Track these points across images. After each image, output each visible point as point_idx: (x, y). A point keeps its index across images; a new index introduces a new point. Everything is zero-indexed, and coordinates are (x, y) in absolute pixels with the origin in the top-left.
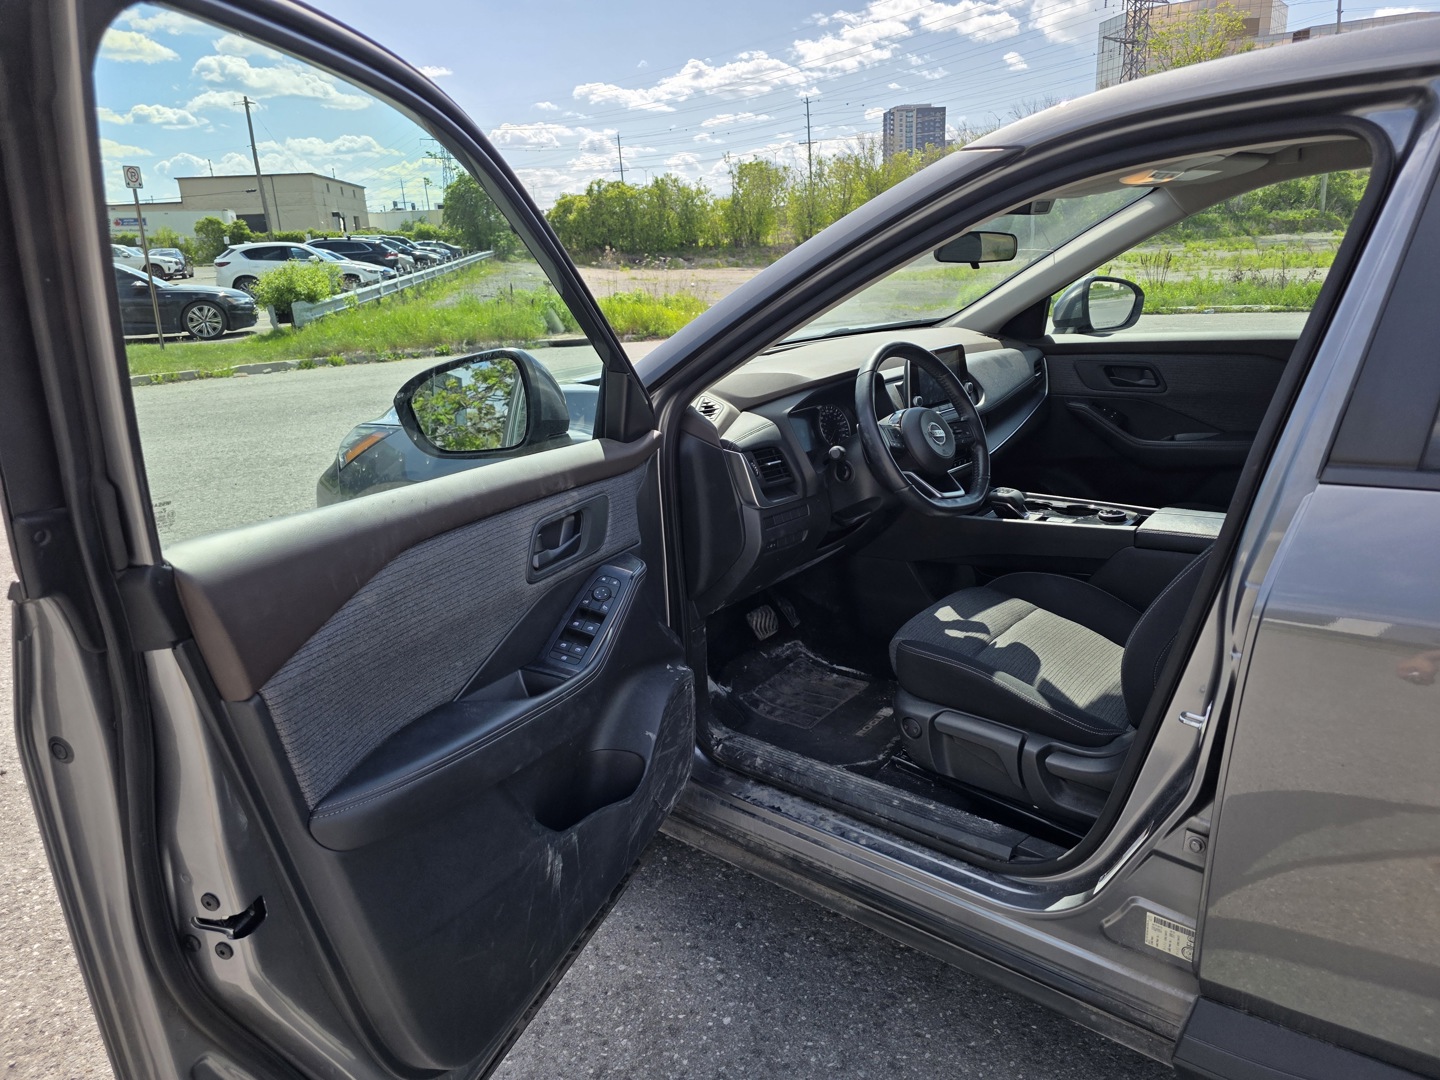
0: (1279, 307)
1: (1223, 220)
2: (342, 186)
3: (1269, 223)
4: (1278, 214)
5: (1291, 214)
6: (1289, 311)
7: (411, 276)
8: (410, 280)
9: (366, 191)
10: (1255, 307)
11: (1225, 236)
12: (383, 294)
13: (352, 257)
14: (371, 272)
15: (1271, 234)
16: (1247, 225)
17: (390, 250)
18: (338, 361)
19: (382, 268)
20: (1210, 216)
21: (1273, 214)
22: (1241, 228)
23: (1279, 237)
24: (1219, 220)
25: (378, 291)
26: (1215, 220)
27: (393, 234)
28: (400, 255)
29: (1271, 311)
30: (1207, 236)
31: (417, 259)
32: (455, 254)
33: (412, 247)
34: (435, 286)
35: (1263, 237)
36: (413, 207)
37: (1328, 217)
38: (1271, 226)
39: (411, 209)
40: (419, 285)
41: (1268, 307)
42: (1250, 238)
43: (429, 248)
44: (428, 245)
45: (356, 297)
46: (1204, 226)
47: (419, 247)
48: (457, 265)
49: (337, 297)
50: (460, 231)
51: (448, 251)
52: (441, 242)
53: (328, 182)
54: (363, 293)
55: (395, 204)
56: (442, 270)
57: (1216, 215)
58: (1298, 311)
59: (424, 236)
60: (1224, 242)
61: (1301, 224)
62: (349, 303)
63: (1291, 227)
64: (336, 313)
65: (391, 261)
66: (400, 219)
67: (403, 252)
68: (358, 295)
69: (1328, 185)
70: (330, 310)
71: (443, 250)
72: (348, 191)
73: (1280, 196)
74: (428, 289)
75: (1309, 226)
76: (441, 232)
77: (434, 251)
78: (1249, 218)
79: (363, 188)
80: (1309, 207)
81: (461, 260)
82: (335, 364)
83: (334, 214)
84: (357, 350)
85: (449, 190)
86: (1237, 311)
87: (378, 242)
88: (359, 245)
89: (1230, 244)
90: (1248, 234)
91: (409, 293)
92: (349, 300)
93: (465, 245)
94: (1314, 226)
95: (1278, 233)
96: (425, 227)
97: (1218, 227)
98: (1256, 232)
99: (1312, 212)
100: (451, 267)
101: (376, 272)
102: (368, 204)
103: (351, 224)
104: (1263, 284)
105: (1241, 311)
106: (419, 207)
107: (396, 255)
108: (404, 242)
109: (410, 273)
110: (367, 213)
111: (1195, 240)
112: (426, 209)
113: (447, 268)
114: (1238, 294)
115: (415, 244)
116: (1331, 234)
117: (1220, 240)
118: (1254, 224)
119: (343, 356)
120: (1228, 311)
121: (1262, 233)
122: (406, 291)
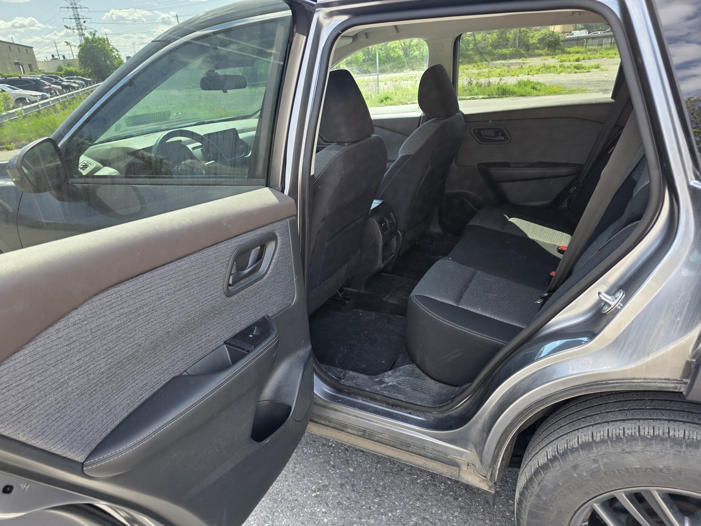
0: (486, 96)
1: (475, 54)
2: (19, 47)
3: (495, 55)
4: (498, 51)
5: (504, 51)
6: (490, 98)
7: (58, 97)
8: (58, 100)
9: (33, 49)
10: (476, 97)
11: (476, 62)
12: (41, 108)
13: (24, 88)
14: (34, 96)
15: (496, 60)
16: (486, 56)
17: (46, 83)
18: (10, 147)
19: (41, 94)
20: (469, 53)
21: (496, 51)
22: (483, 58)
23: (499, 62)
24: (473, 54)
25: (37, 107)
26: (472, 55)
27: (51, 74)
28: (52, 86)
29: (483, 98)
30: (469, 63)
31: (65, 87)
32: (87, 83)
33: (61, 80)
34: (75, 102)
35: (493, 62)
36: (64, 57)
37: (519, 52)
38: (496, 57)
39: (63, 59)
40: (64, 102)
41: (481, 97)
42: (487, 63)
43: (72, 81)
44: (72, 79)
45: (23, 111)
46: (466, 57)
47: (66, 80)
48: (88, 89)
49: (11, 111)
50: (90, 70)
51: (83, 82)
52: (80, 77)
53: (9, 45)
54: (26, 109)
55: (53, 56)
56: (78, 93)
57: (472, 52)
58: (494, 98)
59: (69, 74)
60: (476, 65)
61: (508, 56)
62: (18, 115)
63: (504, 57)
64: (11, 121)
65: (47, 89)
66: (56, 64)
67: (55, 83)
68: (24, 110)
69: (519, 36)
70: (6, 119)
71: (80, 82)
72: (23, 50)
73: (499, 42)
74: (70, 104)
75: (512, 56)
76: (79, 71)
77: (75, 82)
78: (486, 53)
79: (32, 48)
80: (511, 47)
81: (90, 87)
82: (8, 149)
83: (16, 64)
84: (21, 141)
85: (81, 48)
86: (468, 99)
87: (39, 79)
88: (27, 81)
89: (478, 66)
90: (486, 61)
91: (58, 106)
92: (19, 113)
93: (93, 78)
94: (514, 56)
95: (499, 60)
96: (69, 69)
97: (473, 58)
98: (489, 60)
99: (513, 50)
100: (84, 91)
101: (37, 96)
102: (36, 56)
103: (27, 69)
104: (481, 86)
105: (470, 99)
106: (67, 58)
107: (50, 86)
108: (56, 78)
109: (58, 95)
110: (36, 62)
111: (463, 64)
112: (72, 58)
113: (81, 91)
114: (470, 91)
115: (63, 79)
116: (521, 60)
117: (474, 64)
118: (488, 56)
119: (13, 145)
120: (464, 99)
121: (492, 60)
122: (56, 106)
